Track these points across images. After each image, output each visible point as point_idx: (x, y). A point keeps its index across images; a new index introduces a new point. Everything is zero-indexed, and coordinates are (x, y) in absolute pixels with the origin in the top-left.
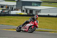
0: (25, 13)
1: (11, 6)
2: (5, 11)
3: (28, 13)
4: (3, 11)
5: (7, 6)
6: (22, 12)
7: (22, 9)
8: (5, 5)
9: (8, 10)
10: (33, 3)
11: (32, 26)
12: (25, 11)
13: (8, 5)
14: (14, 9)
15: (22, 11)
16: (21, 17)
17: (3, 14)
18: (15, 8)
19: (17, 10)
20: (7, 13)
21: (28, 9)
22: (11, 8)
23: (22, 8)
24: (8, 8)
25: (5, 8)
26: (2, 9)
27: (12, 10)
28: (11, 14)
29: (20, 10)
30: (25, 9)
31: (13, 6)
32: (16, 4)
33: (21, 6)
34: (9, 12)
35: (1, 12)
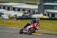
0: (47, 17)
1: (33, 9)
2: (27, 15)
3: (50, 17)
4: (25, 15)
5: (28, 9)
6: (44, 16)
7: (44, 13)
8: (26, 9)
9: (30, 14)
10: (55, 6)
11: (31, 28)
12: (47, 15)
13: (30, 9)
14: (35, 13)
15: (44, 14)
16: (43, 21)
17: (24, 17)
18: (37, 12)
19: (39, 14)
20: (29, 17)
21: (50, 12)
22: (33, 12)
23: (44, 11)
24: (30, 11)
25: (27, 12)
26: (24, 13)
27: (34, 14)
28: (33, 17)
29: (42, 13)
30: (47, 12)
31: (35, 9)
32: (37, 8)
33: (43, 9)
34: (31, 16)
35: (23, 15)
